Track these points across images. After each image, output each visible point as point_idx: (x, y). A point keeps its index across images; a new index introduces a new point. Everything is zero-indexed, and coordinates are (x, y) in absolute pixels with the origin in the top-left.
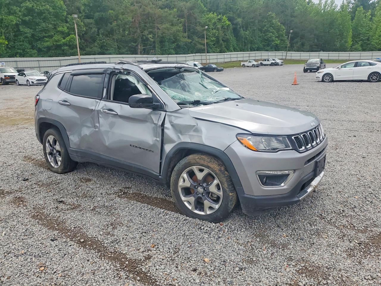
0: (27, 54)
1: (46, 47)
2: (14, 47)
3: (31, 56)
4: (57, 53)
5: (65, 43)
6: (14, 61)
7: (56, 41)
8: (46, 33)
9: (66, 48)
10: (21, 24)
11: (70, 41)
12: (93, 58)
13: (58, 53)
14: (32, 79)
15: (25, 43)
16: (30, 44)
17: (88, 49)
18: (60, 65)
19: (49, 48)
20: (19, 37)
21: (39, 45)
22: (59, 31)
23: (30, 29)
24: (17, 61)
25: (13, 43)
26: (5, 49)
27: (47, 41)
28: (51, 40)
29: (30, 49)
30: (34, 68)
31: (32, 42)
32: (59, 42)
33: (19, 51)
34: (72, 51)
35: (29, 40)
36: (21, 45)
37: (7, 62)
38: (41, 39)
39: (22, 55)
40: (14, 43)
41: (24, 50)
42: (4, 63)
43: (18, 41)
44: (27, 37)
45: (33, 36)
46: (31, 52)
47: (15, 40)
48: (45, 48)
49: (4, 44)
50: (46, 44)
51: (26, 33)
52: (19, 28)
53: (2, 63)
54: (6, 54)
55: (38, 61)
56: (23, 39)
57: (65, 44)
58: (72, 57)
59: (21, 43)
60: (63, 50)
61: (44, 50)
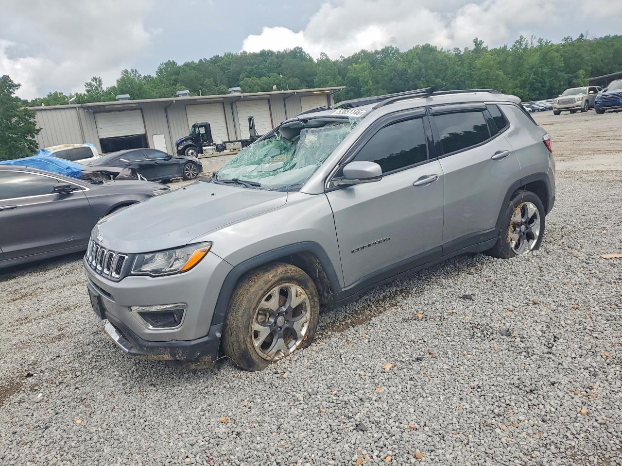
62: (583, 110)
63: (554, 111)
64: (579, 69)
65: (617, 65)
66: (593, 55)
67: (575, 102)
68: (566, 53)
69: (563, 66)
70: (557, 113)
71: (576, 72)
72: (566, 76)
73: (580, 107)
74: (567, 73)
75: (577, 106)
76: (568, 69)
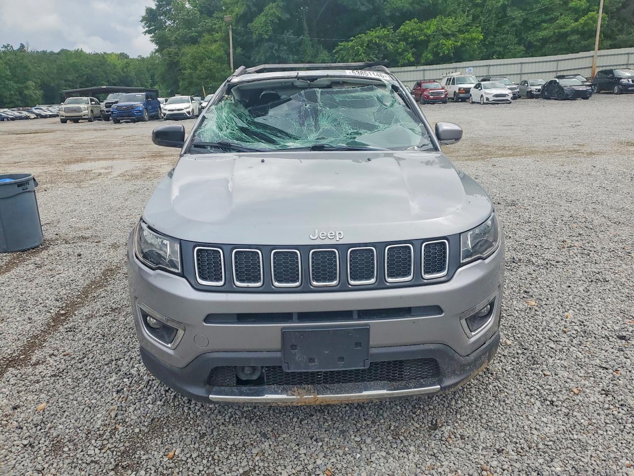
0: (508, 53)
1: (540, 39)
2: (493, 43)
3: (514, 56)
4: (557, 49)
5: (576, 29)
6: (485, 66)
7: (561, 27)
8: (546, 15)
9: (575, 37)
10: (511, 5)
11: (586, 24)
12: (624, 54)
13: (559, 48)
14: (488, 94)
15: (509, 36)
16: (516, 36)
17: (621, 37)
18: (555, 70)
19: (545, 41)
20: (503, 27)
21: (531, 37)
22: (570, 8)
23: (524, 10)
24: (490, 66)
25: (492, 37)
26: (479, 48)
27: (545, 29)
28: (552, 26)
29: (515, 44)
30: (505, 76)
31: (521, 34)
32: (564, 29)
33: (498, 49)
34: (586, 43)
35: (517, 30)
36: (503, 40)
37: (476, 67)
38: (536, 26)
39: (501, 56)
40: (495, 36)
41: (505, 47)
42: (472, 68)
43: (501, 33)
44: (514, 25)
45: (525, 21)
46: (515, 49)
47: (497, 32)
48: (538, 41)
49: (477, 39)
50: (541, 34)
51: (514, 19)
52: (506, 11)
53: (469, 68)
54: (478, 54)
55: (521, 63)
56: (508, 28)
57: (575, 31)
58: (581, 54)
59: (504, 36)
60: (569, 43)
61: (536, 45)
62: (90, 120)
63: (61, 119)
64: (28, 80)
65: (63, 81)
66: (38, 68)
67: (82, 111)
68: (11, 61)
69: (10, 75)
70: (64, 121)
71: (25, 83)
72: (16, 86)
73: (87, 117)
74: (17, 82)
75: (84, 116)
76: (16, 79)
